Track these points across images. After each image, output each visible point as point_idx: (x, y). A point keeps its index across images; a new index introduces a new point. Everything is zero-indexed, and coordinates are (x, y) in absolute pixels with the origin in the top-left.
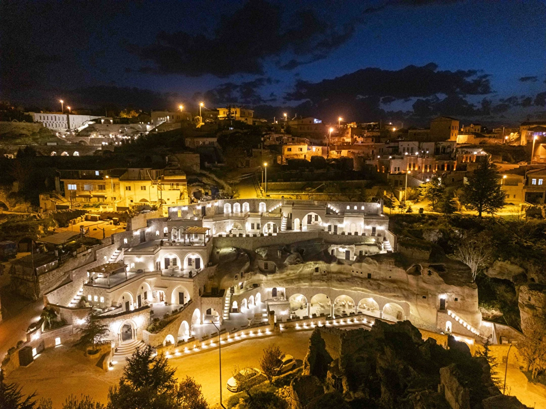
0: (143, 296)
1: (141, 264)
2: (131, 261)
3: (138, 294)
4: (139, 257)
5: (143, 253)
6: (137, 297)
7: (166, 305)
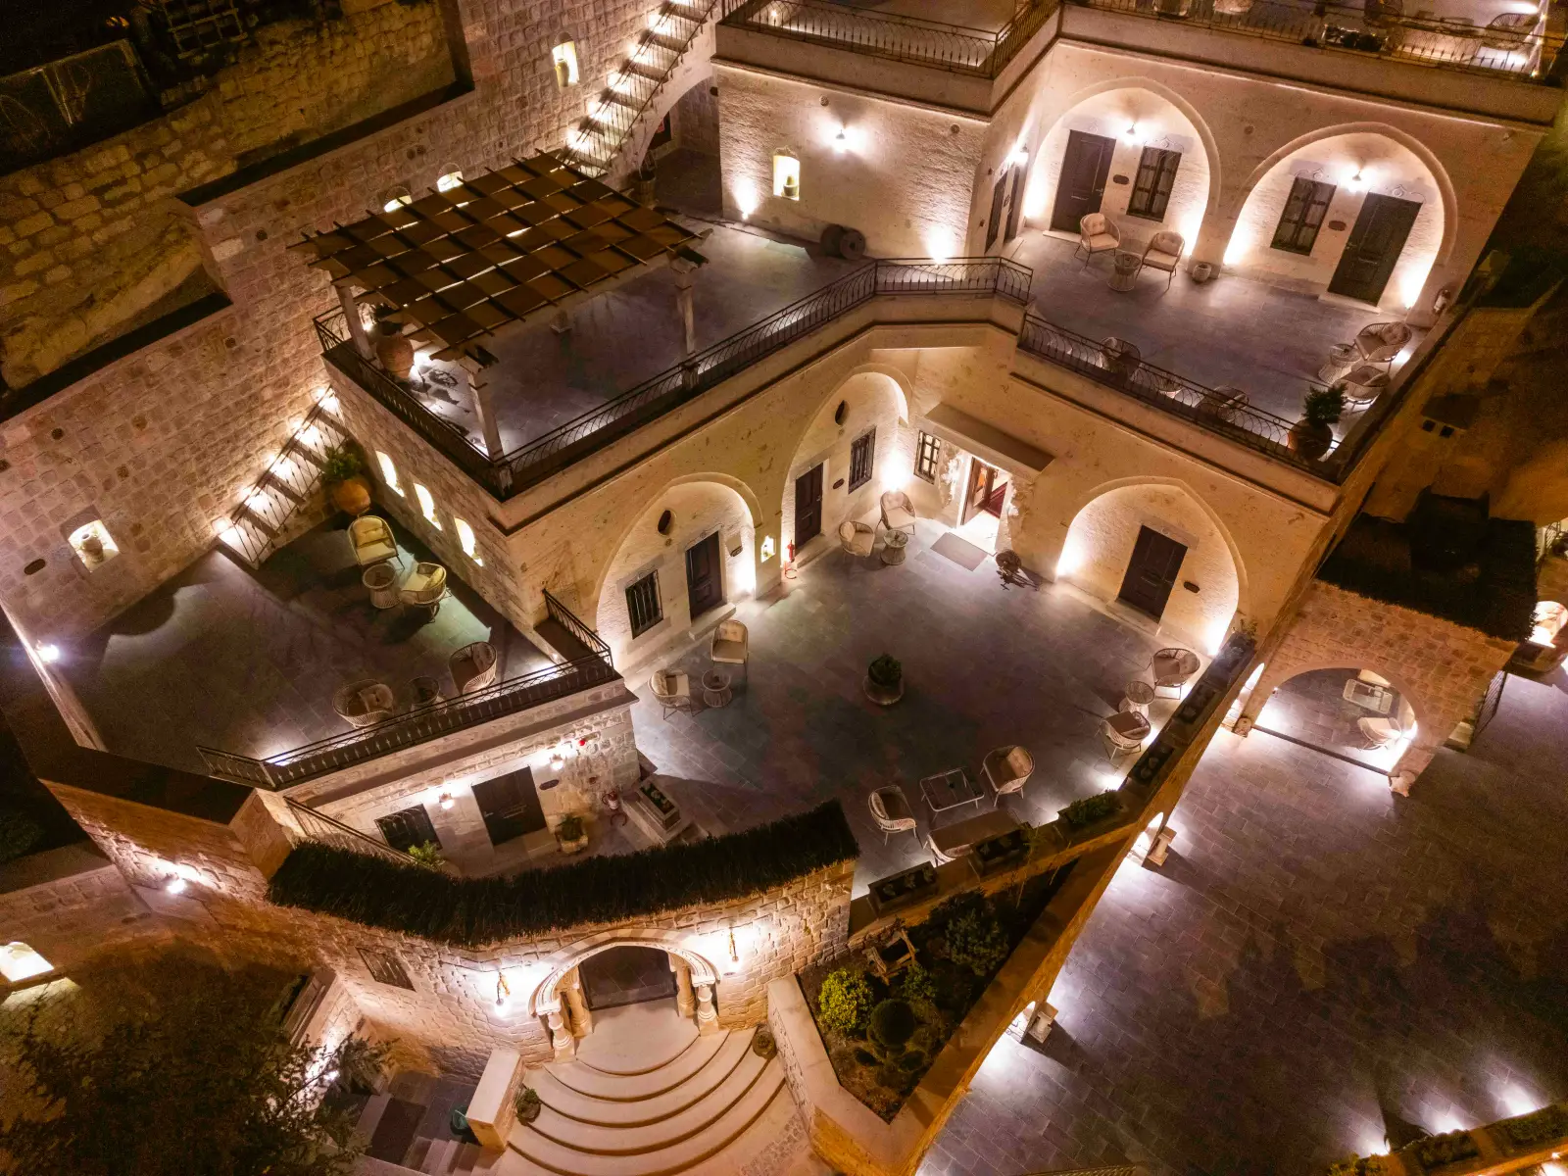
0: (837, 468)
1: (853, 175)
2: (778, 135)
3: (799, 463)
4: (847, 113)
5: (890, 75)
6: (790, 487)
7: (1007, 579)
